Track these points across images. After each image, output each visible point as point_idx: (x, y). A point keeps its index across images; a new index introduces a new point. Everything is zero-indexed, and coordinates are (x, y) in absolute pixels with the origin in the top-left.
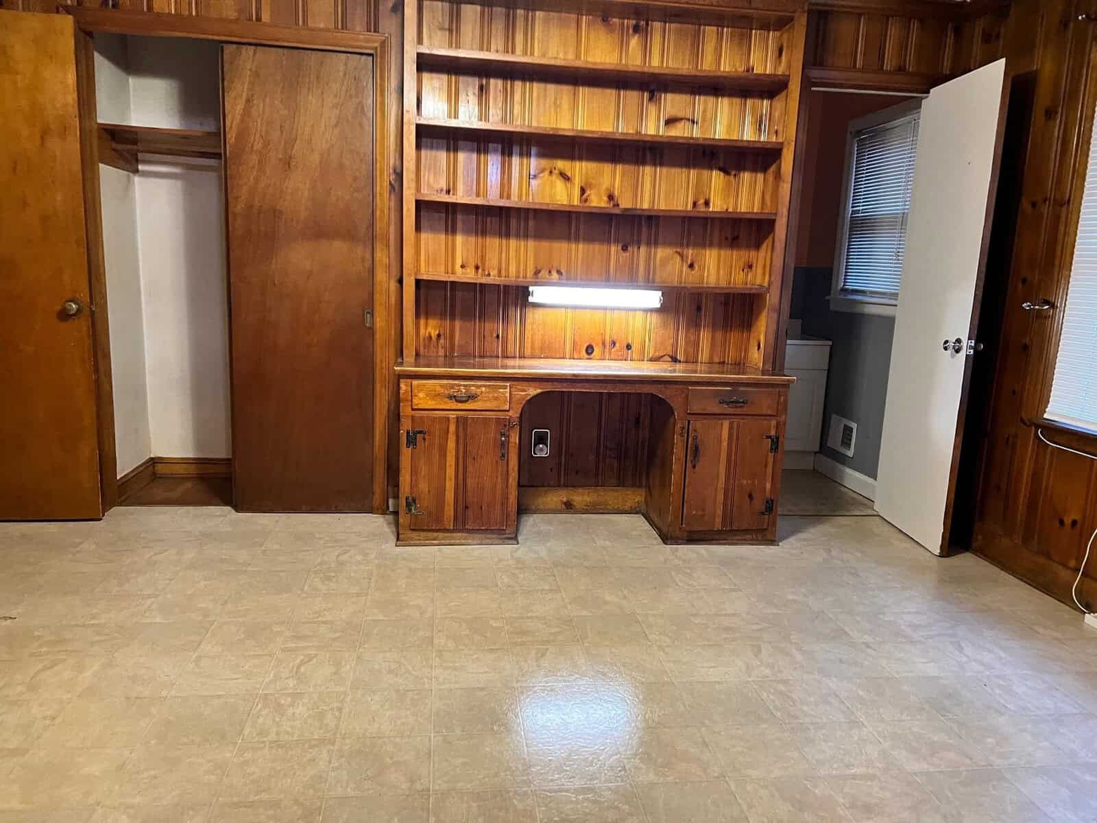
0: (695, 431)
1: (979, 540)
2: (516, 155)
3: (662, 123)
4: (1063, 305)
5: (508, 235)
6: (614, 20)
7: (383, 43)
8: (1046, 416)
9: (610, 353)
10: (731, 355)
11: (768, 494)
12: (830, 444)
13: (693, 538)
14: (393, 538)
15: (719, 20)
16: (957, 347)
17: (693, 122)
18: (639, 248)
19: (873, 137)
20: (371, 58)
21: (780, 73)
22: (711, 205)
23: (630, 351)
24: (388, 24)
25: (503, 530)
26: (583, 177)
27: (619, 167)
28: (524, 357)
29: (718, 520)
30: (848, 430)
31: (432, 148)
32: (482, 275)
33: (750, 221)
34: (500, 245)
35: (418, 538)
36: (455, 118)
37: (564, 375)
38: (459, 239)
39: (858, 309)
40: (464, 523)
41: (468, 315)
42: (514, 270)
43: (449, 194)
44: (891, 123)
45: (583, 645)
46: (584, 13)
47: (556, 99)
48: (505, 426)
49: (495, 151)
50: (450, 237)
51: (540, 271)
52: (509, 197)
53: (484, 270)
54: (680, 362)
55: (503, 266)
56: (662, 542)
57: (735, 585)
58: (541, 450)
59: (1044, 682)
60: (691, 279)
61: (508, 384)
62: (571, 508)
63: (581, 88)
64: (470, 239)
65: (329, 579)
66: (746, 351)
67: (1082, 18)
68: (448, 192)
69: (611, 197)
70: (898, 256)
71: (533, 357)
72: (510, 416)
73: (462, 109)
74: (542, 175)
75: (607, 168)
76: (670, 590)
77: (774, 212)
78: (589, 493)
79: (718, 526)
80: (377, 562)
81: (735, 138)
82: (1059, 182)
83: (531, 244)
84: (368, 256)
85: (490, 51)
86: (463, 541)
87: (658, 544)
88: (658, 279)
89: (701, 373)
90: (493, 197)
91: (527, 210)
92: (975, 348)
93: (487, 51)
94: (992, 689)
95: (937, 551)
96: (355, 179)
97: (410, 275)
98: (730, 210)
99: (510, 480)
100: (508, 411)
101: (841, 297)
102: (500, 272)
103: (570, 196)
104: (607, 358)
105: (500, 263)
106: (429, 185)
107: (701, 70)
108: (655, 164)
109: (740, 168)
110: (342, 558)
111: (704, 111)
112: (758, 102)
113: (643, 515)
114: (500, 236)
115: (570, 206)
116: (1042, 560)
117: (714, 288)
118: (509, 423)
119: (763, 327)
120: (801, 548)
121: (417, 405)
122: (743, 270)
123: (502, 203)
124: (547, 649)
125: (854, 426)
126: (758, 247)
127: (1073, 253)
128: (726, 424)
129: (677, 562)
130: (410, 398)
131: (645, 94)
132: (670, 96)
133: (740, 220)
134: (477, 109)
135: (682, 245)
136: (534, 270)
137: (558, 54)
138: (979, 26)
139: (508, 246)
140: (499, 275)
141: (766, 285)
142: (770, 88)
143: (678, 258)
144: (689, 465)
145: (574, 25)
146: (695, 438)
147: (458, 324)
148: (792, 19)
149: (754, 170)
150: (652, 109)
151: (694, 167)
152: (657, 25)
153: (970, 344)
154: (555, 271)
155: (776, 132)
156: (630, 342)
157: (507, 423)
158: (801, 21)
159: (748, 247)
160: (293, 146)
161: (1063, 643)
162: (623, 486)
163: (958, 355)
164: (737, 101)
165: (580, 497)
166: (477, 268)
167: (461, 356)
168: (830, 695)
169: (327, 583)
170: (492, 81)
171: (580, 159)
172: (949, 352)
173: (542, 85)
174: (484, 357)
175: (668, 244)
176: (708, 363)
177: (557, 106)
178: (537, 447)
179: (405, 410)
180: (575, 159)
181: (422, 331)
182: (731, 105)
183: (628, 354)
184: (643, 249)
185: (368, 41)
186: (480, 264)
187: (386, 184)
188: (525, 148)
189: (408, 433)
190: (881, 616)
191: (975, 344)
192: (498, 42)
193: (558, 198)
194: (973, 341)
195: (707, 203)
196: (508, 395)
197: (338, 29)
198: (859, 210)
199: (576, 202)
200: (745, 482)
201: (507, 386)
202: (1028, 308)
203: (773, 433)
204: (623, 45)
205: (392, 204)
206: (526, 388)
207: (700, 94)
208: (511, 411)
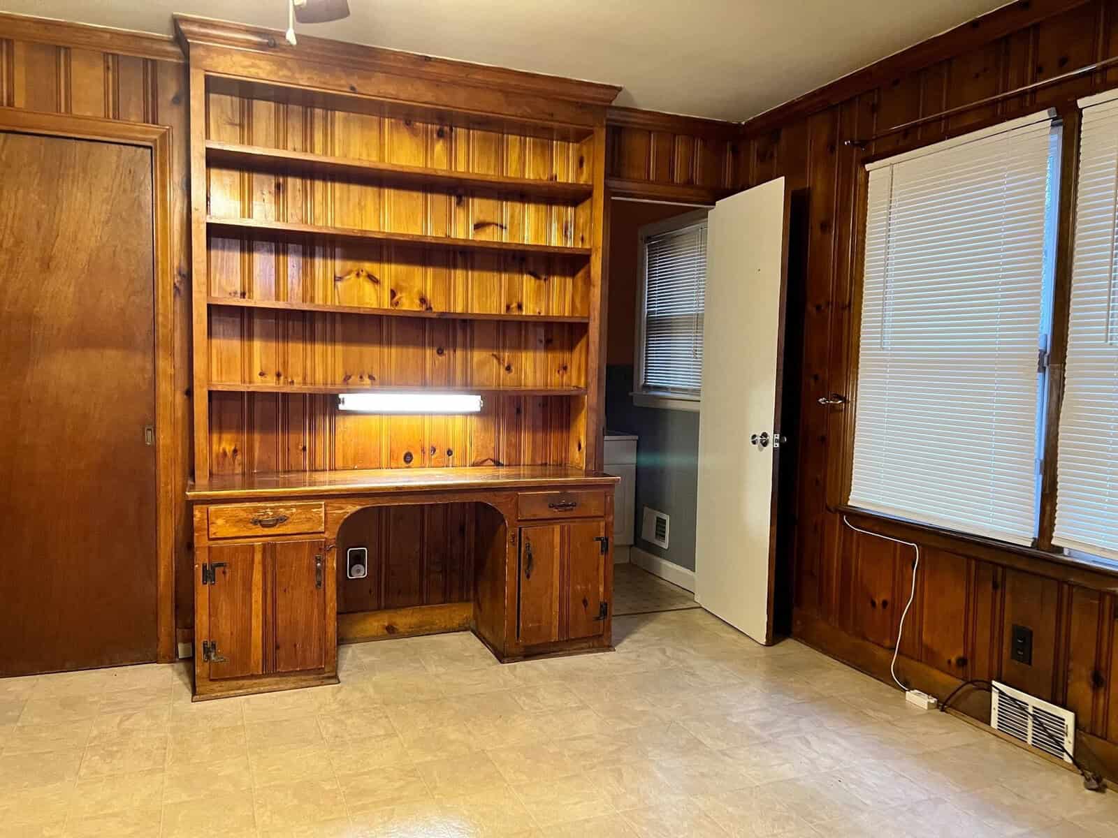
0: (527, 538)
1: (797, 626)
2: (320, 257)
3: (471, 227)
4: (854, 400)
5: (313, 340)
6: (418, 124)
7: (163, 136)
8: (849, 503)
9: (430, 460)
10: (553, 457)
11: (601, 599)
12: (644, 536)
13: (530, 654)
14: (187, 693)
15: (522, 129)
16: (764, 441)
17: (502, 227)
18: (455, 351)
19: (662, 244)
20: (149, 151)
21: (582, 182)
22: (524, 308)
23: (451, 457)
24: (169, 116)
25: (322, 668)
26: (393, 279)
27: (430, 271)
28: (335, 470)
29: (555, 631)
30: (661, 523)
31: (223, 248)
32: (284, 383)
33: (562, 324)
34: (305, 350)
35: (219, 688)
36: (249, 217)
37: (386, 488)
38: (257, 345)
39: (662, 405)
40: (275, 666)
41: (269, 427)
42: (321, 377)
43: (244, 297)
44: (681, 230)
45: (434, 798)
46: (387, 115)
47: (360, 200)
48: (320, 549)
49: (296, 252)
50: (246, 343)
51: (350, 377)
52: (312, 300)
53: (286, 377)
54: (503, 465)
55: (309, 372)
56: (498, 661)
57: (581, 701)
58: (359, 571)
59: (889, 770)
60: (510, 381)
61: (323, 503)
62: (394, 633)
63: (386, 190)
64: (269, 344)
65: (111, 755)
66: (567, 451)
67: (848, 143)
68: (243, 295)
69: (423, 300)
70: (696, 354)
71: (344, 469)
72: (326, 538)
73: (258, 208)
74: (348, 277)
75: (417, 271)
76: (516, 716)
77: (586, 315)
78: (413, 613)
79: (555, 638)
80: (169, 725)
81: (543, 244)
82: (839, 287)
83: (339, 348)
84: (149, 366)
85: (287, 149)
86: (275, 687)
87: (495, 664)
88: (476, 381)
89: (524, 477)
90: (295, 302)
91: (333, 314)
92: (780, 441)
93: (284, 149)
94: (847, 785)
95: (763, 641)
96: (132, 281)
97: (202, 387)
98: (542, 314)
99: (328, 611)
100: (323, 533)
101: (644, 393)
102: (304, 379)
103: (379, 299)
104: (427, 466)
105: (305, 368)
106: (220, 287)
107: (507, 177)
108: (465, 267)
109: (550, 272)
110: (127, 725)
111: (512, 217)
112: (563, 209)
113: (473, 631)
114: (304, 340)
115: (379, 309)
116: (859, 641)
117: (532, 391)
118: (325, 546)
119: (583, 427)
120: (637, 651)
121: (215, 534)
122: (559, 372)
123: (306, 307)
124: (393, 810)
125: (667, 518)
126: (571, 348)
127: (858, 352)
128: (557, 528)
129: (518, 682)
130: (206, 527)
131: (453, 198)
132: (477, 201)
133: (551, 323)
134: (273, 208)
135: (498, 348)
136: (343, 377)
137: (360, 155)
138: (754, 146)
139: (313, 352)
140: (305, 383)
141: (582, 385)
142: (574, 197)
143: (495, 361)
144: (523, 575)
145: (376, 126)
146: (528, 547)
147: (257, 437)
148: (591, 133)
149: (564, 274)
150: (460, 214)
151: (506, 271)
152: (461, 132)
153: (775, 438)
154: (367, 376)
155: (583, 239)
156: (451, 448)
157: (323, 547)
158: (601, 135)
159: (562, 348)
160: (53, 245)
161: (893, 725)
162: (450, 602)
163: (765, 448)
164: (543, 207)
165: (403, 619)
166: (278, 375)
167: (264, 473)
168: (700, 817)
169: (108, 761)
170: (290, 180)
171: (389, 261)
172: (756, 446)
173: (345, 186)
174: (289, 471)
175: (483, 346)
176: (530, 465)
177: (361, 207)
178: (353, 568)
179: (201, 541)
180: (383, 262)
181: (215, 447)
182: (537, 211)
183: (449, 460)
184: (459, 353)
185: (146, 132)
186: (281, 370)
187: (170, 288)
188: (329, 250)
189: (204, 567)
190: (729, 718)
191: (780, 437)
192: (295, 140)
193: (367, 301)
194: (778, 435)
195: (520, 307)
196: (323, 515)
197: (108, 117)
198: (655, 311)
199: (386, 304)
200: (579, 587)
201: (321, 505)
202: (823, 403)
203: (602, 535)
204: (428, 149)
205: (178, 308)
206: (343, 506)
207: (507, 200)
208: (326, 533)
